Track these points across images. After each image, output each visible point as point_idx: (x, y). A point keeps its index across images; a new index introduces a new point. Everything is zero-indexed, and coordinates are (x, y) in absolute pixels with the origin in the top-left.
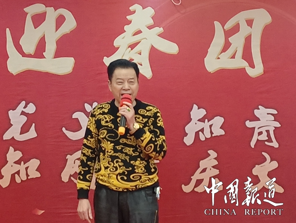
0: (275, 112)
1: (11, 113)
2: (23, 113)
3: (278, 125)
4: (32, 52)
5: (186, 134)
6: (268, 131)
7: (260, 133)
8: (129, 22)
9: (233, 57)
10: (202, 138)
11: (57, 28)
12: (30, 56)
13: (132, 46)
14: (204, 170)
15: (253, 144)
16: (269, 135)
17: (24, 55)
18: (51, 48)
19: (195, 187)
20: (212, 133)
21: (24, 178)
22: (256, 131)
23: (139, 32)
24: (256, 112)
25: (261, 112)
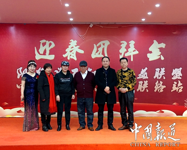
4: (42, 53)
8: (70, 45)
9: (99, 54)
11: (49, 46)
13: (71, 51)
18: (48, 52)
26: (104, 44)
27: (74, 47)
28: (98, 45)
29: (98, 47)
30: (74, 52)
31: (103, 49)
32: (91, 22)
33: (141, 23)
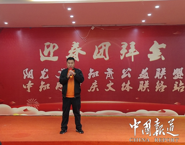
0: (112, 69)
1: (41, 71)
2: (45, 72)
3: (113, 73)
4: (47, 55)
5: (89, 76)
6: (110, 75)
7: (108, 75)
8: (73, 46)
9: (101, 55)
10: (93, 77)
11: (53, 48)
12: (46, 56)
13: (74, 53)
14: (94, 86)
15: (107, 78)
16: (111, 76)
17: (45, 56)
18: (52, 54)
19: (92, 90)
20: (95, 76)
21: (46, 89)
22: (107, 75)
23: (75, 49)
24: (107, 70)
25: (109, 70)
26: (105, 46)
27: (77, 48)
28: (99, 46)
29: (99, 49)
30: (77, 53)
31: (105, 50)
32: (92, 25)
33: (141, 24)
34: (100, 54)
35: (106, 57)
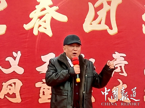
7: (116, 68)
8: (39, 4)
16: (121, 69)
23: (44, 9)
24: (114, 55)
25: (117, 55)
26: (109, 3)
27: (48, 8)
28: (97, 4)
29: (97, 9)
30: (48, 19)
31: (108, 13)
34: (98, 20)
35: (111, 28)
